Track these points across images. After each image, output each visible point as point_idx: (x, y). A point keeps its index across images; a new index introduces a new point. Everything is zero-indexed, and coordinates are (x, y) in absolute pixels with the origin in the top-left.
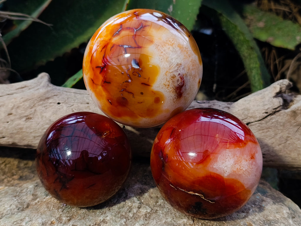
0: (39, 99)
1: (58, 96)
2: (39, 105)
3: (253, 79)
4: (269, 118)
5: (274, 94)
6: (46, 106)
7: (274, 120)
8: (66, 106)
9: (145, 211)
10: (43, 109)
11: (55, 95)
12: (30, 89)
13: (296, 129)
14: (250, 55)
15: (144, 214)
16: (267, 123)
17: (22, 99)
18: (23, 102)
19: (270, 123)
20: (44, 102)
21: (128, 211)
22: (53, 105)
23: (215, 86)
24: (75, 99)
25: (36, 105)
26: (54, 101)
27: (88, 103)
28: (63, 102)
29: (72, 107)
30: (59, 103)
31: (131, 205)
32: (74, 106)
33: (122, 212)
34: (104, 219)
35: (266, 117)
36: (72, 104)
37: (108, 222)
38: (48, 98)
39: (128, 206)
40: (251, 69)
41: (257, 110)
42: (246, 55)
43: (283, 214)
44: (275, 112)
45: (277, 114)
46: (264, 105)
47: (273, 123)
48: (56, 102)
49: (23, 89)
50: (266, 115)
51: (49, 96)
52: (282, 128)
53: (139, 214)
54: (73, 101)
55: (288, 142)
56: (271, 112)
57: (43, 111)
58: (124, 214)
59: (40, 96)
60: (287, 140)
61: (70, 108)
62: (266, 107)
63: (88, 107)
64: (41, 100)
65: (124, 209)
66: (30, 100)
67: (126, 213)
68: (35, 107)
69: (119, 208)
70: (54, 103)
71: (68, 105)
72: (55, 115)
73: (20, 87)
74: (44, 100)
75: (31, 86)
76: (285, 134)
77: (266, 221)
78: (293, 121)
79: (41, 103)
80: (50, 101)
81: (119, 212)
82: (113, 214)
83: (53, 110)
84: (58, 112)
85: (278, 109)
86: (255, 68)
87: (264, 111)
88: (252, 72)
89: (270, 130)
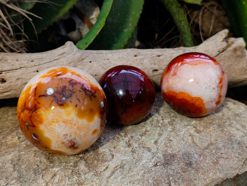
0: (78, 60)
1: (88, 57)
2: (79, 65)
3: (182, 28)
4: (220, 54)
5: (222, 40)
6: (83, 65)
7: (223, 56)
8: (96, 63)
9: (167, 121)
10: (82, 67)
11: (86, 57)
12: (68, 54)
13: (235, 59)
14: (178, 11)
15: (167, 123)
16: (219, 58)
17: (68, 62)
18: (69, 64)
19: (221, 57)
20: (82, 62)
21: (157, 123)
22: (88, 64)
23: (157, 35)
24: (99, 57)
25: (77, 65)
26: (87, 61)
27: (108, 59)
28: (93, 60)
29: (99, 63)
30: (90, 62)
31: (157, 119)
32: (101, 62)
33: (154, 124)
34: (146, 130)
35: (219, 54)
36: (99, 61)
37: (149, 131)
38: (83, 59)
39: (156, 120)
40: (181, 22)
41: (213, 51)
42: (175, 12)
43: (242, 109)
44: (224, 50)
45: (225, 51)
46: (218, 47)
47: (223, 57)
48: (88, 61)
49: (64, 55)
50: (218, 53)
51: (84, 58)
52: (227, 60)
53: (165, 123)
54: (99, 59)
55: (231, 68)
56: (221, 51)
57: (82, 68)
58: (155, 125)
59: (78, 59)
60: (230, 67)
61: (98, 64)
62: (219, 48)
63: (110, 62)
64: (80, 61)
65: (154, 122)
66: (73, 62)
67: (156, 124)
68: (77, 66)
69: (151, 122)
70: (88, 62)
71: (96, 62)
72: (90, 70)
73: (61, 54)
74: (81, 61)
75: (68, 52)
76: (229, 63)
77: (235, 115)
78: (234, 55)
79: (80, 63)
80: (85, 61)
81: (152, 124)
82: (150, 126)
83: (88, 67)
84: (92, 68)
85: (225, 49)
86: (184, 20)
87: (217, 51)
88: (181, 23)
89: (221, 62)
